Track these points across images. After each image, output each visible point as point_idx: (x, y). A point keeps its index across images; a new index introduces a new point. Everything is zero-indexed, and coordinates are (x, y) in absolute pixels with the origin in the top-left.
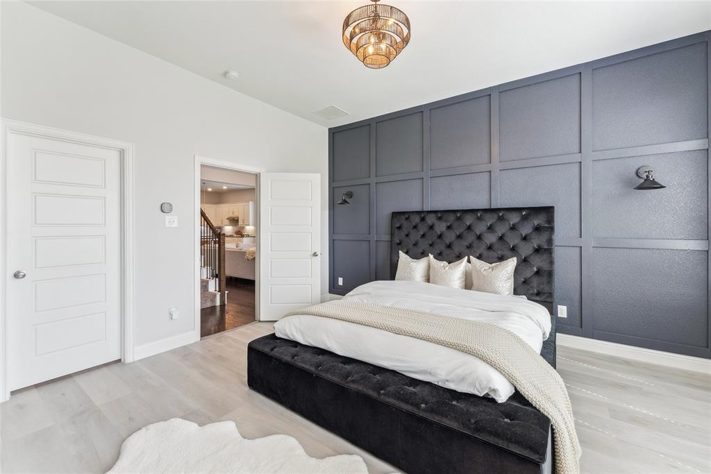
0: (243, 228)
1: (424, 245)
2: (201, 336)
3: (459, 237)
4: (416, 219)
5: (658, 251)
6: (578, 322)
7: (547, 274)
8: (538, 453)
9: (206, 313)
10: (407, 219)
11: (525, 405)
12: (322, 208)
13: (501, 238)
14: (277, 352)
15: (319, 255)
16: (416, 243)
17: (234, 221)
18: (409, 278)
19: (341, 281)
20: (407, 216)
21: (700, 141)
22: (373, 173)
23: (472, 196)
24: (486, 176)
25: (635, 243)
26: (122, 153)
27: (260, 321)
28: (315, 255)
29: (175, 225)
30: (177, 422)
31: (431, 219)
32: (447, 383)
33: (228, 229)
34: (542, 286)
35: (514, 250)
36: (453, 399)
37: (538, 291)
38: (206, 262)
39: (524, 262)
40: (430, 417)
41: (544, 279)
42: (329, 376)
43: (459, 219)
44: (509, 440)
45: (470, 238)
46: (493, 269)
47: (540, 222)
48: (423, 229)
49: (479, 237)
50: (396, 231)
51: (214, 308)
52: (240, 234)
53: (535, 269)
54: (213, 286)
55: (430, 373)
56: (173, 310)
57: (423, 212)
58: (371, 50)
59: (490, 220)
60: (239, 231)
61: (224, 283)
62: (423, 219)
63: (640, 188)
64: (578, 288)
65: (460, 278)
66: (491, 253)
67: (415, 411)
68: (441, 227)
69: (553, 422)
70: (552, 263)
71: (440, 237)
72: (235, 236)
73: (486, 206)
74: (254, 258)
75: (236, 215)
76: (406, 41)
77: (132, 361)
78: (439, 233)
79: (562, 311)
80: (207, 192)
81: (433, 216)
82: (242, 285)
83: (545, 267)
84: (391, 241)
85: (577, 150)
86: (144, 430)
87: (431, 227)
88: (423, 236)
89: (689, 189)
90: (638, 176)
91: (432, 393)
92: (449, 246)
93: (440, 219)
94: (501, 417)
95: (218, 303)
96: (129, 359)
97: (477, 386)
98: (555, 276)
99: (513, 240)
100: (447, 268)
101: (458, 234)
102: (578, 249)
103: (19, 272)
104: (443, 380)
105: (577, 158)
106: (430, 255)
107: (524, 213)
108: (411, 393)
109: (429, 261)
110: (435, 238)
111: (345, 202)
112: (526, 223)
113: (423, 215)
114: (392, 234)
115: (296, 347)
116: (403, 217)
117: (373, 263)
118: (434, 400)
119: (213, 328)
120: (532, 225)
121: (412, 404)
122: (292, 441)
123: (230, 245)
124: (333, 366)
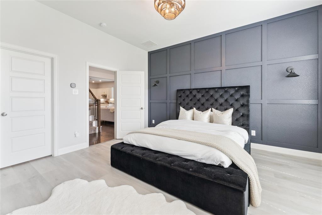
0: (109, 100)
1: (191, 104)
2: (89, 145)
3: (207, 100)
4: (188, 93)
5: (296, 105)
6: (260, 138)
7: (246, 116)
8: (242, 187)
9: (92, 136)
10: (184, 92)
11: (237, 169)
12: (145, 89)
13: (226, 100)
14: (124, 149)
15: (144, 109)
16: (188, 103)
17: (105, 96)
18: (185, 118)
19: (153, 122)
20: (184, 91)
21: (314, 55)
22: (168, 72)
23: (213, 82)
24: (219, 72)
25: (286, 102)
26: (52, 59)
27: (117, 139)
28: (142, 109)
29: (77, 93)
30: (78, 180)
31: (194, 93)
32: (201, 160)
33: (102, 100)
34: (244, 122)
35: (232, 106)
36: (205, 167)
37: (243, 124)
38: (92, 113)
39: (236, 111)
40: (194, 174)
41: (245, 118)
42: (148, 159)
43: (207, 92)
44: (230, 182)
45: (212, 101)
46: (222, 114)
47: (244, 92)
48: (191, 97)
49: (216, 100)
50: (179, 98)
51: (95, 134)
52: (107, 102)
53: (241, 114)
54: (95, 124)
55: (194, 156)
56: (77, 132)
57: (191, 89)
58: (167, 11)
59: (221, 92)
60: (107, 101)
61: (100, 123)
62: (191, 93)
63: (288, 76)
64: (261, 122)
65: (208, 118)
66: (222, 107)
67: (187, 172)
68: (199, 96)
69: (249, 175)
70: (249, 111)
71: (199, 100)
72: (105, 103)
73: (219, 86)
74: (114, 112)
75: (105, 94)
76: (183, 7)
77: (57, 156)
78: (198, 99)
79: (253, 133)
80: (92, 83)
81: (195, 91)
82: (108, 124)
83: (246, 113)
84: (177, 103)
85: (260, 60)
86: (62, 184)
87: (195, 96)
88: (191, 100)
89: (310, 77)
90: (287, 71)
91: (195, 164)
92: (203, 105)
93: (198, 92)
94: (226, 173)
95: (97, 132)
96: (56, 154)
97: (215, 160)
98: (250, 117)
99: (231, 101)
100: (202, 114)
101: (207, 99)
102: (261, 105)
103: (4, 113)
104: (200, 159)
105: (260, 63)
106: (194, 108)
107: (236, 89)
108: (185, 165)
109: (194, 111)
110: (196, 101)
111: (155, 85)
112: (237, 93)
113: (191, 90)
114: (177, 100)
115: (133, 147)
116: (182, 92)
117: (168, 113)
118: (196, 167)
119: (95, 142)
120: (240, 94)
121: (186, 169)
122: (131, 188)
123: (102, 107)
124: (150, 154)
